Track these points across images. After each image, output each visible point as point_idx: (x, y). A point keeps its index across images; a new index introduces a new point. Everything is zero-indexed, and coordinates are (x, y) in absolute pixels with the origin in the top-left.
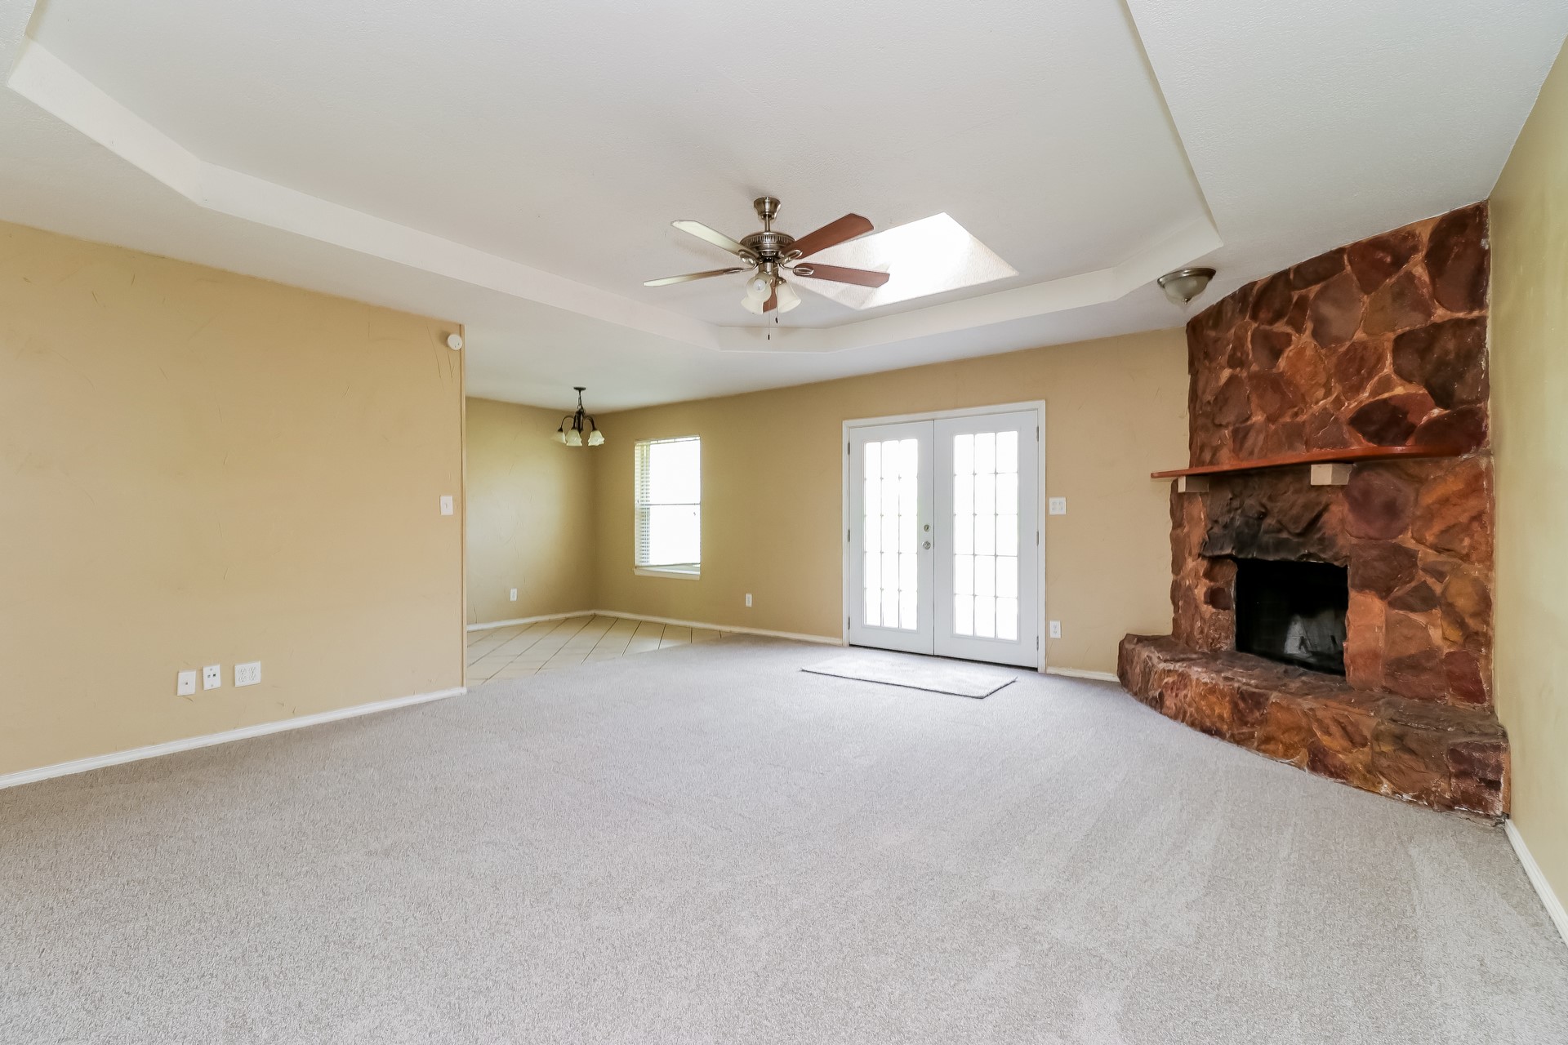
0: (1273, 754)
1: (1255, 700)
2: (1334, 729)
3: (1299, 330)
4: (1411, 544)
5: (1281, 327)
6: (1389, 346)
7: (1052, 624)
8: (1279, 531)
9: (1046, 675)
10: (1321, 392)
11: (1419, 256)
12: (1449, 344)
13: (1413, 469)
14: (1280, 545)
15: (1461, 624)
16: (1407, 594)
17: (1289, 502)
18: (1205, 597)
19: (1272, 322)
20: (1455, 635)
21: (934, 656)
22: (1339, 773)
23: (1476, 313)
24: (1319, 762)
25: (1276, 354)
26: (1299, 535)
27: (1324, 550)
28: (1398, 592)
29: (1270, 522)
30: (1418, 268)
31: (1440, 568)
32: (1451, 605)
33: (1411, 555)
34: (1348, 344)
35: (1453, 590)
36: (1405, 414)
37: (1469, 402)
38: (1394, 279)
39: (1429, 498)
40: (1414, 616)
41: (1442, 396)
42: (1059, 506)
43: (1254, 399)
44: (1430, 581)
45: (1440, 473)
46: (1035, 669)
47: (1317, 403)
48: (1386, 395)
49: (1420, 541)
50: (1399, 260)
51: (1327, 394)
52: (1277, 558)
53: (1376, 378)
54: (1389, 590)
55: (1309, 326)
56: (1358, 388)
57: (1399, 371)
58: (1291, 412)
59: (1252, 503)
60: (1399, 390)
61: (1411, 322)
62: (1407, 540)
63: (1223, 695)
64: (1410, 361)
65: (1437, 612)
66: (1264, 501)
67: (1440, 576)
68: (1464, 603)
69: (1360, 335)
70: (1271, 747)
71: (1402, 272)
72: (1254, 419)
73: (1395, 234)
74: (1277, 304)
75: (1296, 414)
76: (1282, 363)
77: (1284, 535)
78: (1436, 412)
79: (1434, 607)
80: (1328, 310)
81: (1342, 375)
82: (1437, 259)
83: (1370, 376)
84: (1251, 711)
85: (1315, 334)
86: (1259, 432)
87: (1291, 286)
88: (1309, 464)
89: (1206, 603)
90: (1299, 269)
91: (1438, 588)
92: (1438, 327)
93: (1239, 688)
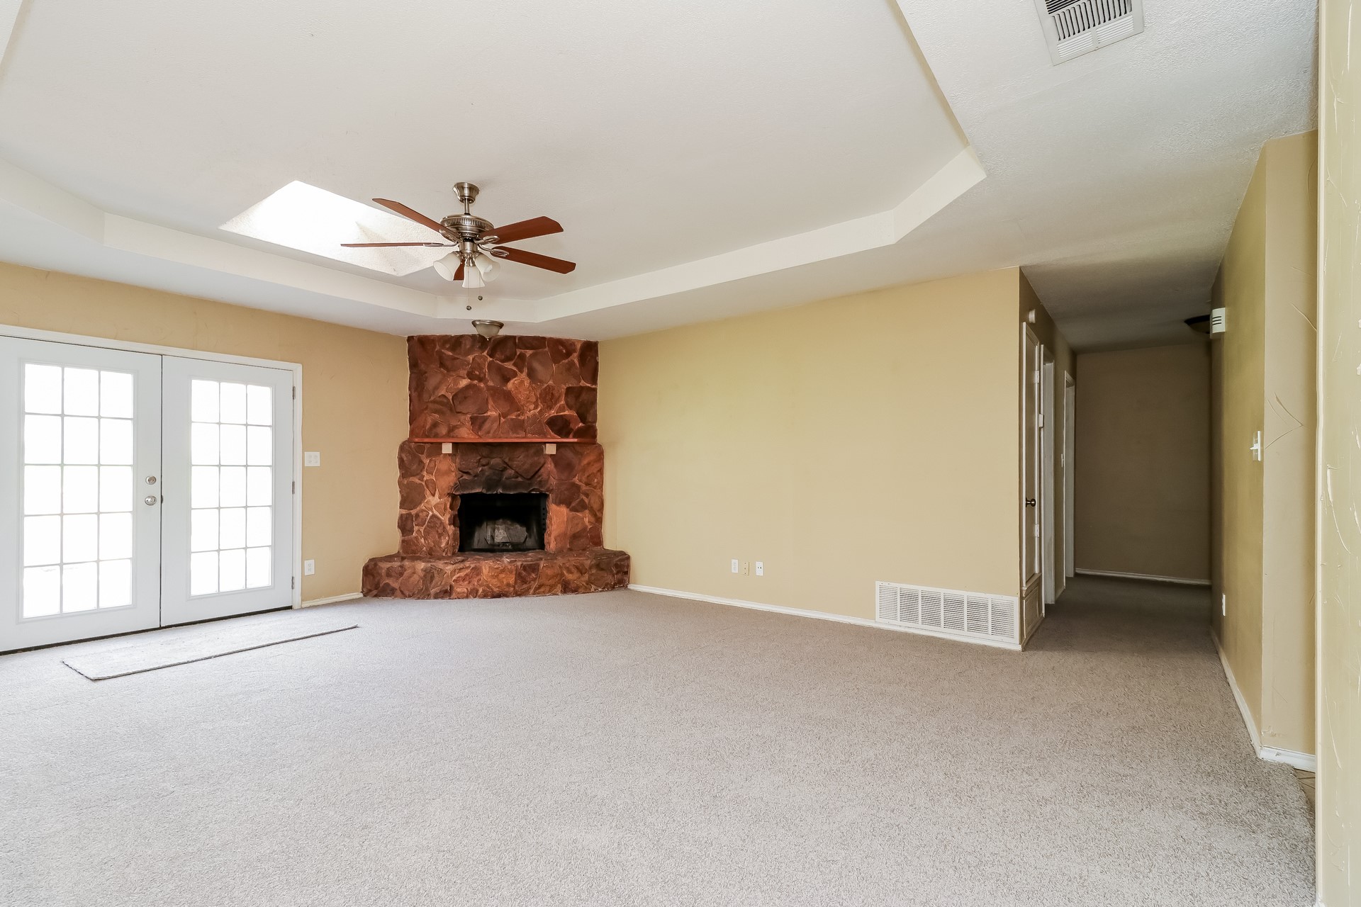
0: (544, 594)
1: (533, 568)
2: (573, 570)
3: (521, 372)
4: (577, 482)
5: (509, 365)
6: (564, 391)
7: (306, 563)
8: (517, 477)
9: (302, 609)
10: (532, 407)
11: (575, 355)
12: (584, 396)
13: (577, 448)
14: (517, 485)
15: (595, 515)
16: (577, 504)
17: (521, 461)
18: (449, 521)
19: (503, 361)
20: (593, 520)
21: (161, 628)
22: (575, 591)
23: (594, 386)
24: (567, 588)
25: (507, 380)
26: (528, 479)
27: (542, 487)
28: (573, 504)
29: (510, 472)
30: (575, 358)
31: (587, 492)
32: (592, 507)
33: (578, 487)
34: (546, 385)
35: (592, 501)
36: (570, 423)
37: (591, 422)
38: (566, 361)
39: (585, 462)
40: (578, 514)
41: (582, 418)
42: (314, 459)
43: (491, 402)
44: (584, 498)
45: (588, 452)
46: (290, 608)
47: (530, 411)
48: (562, 414)
49: (580, 481)
50: (569, 354)
51: (536, 408)
52: (515, 492)
53: (558, 405)
54: (570, 503)
55: (526, 370)
56: (551, 408)
57: (567, 403)
58: (516, 413)
59: (495, 461)
60: (566, 413)
61: (572, 383)
62: (576, 480)
63: (511, 572)
64: (572, 400)
65: (587, 511)
66: (507, 460)
67: (587, 495)
68: (596, 506)
69: (551, 382)
70: (542, 590)
71: (569, 359)
72: (489, 413)
73: (568, 340)
74: (508, 353)
75: (519, 415)
76: (510, 385)
77: (520, 479)
78: (581, 424)
79: (586, 509)
80: (536, 365)
81: (544, 401)
82: (582, 357)
83: (556, 404)
84: (530, 574)
85: (529, 375)
86: (493, 422)
87: (516, 346)
88: (545, 443)
89: (450, 525)
90: (521, 338)
91: (586, 501)
92: (582, 388)
93: (522, 565)
